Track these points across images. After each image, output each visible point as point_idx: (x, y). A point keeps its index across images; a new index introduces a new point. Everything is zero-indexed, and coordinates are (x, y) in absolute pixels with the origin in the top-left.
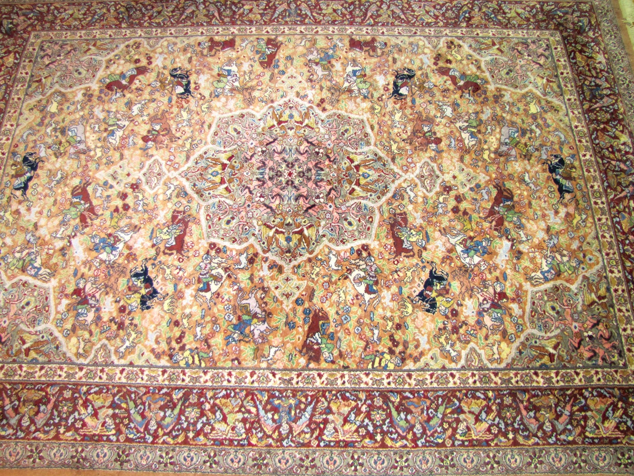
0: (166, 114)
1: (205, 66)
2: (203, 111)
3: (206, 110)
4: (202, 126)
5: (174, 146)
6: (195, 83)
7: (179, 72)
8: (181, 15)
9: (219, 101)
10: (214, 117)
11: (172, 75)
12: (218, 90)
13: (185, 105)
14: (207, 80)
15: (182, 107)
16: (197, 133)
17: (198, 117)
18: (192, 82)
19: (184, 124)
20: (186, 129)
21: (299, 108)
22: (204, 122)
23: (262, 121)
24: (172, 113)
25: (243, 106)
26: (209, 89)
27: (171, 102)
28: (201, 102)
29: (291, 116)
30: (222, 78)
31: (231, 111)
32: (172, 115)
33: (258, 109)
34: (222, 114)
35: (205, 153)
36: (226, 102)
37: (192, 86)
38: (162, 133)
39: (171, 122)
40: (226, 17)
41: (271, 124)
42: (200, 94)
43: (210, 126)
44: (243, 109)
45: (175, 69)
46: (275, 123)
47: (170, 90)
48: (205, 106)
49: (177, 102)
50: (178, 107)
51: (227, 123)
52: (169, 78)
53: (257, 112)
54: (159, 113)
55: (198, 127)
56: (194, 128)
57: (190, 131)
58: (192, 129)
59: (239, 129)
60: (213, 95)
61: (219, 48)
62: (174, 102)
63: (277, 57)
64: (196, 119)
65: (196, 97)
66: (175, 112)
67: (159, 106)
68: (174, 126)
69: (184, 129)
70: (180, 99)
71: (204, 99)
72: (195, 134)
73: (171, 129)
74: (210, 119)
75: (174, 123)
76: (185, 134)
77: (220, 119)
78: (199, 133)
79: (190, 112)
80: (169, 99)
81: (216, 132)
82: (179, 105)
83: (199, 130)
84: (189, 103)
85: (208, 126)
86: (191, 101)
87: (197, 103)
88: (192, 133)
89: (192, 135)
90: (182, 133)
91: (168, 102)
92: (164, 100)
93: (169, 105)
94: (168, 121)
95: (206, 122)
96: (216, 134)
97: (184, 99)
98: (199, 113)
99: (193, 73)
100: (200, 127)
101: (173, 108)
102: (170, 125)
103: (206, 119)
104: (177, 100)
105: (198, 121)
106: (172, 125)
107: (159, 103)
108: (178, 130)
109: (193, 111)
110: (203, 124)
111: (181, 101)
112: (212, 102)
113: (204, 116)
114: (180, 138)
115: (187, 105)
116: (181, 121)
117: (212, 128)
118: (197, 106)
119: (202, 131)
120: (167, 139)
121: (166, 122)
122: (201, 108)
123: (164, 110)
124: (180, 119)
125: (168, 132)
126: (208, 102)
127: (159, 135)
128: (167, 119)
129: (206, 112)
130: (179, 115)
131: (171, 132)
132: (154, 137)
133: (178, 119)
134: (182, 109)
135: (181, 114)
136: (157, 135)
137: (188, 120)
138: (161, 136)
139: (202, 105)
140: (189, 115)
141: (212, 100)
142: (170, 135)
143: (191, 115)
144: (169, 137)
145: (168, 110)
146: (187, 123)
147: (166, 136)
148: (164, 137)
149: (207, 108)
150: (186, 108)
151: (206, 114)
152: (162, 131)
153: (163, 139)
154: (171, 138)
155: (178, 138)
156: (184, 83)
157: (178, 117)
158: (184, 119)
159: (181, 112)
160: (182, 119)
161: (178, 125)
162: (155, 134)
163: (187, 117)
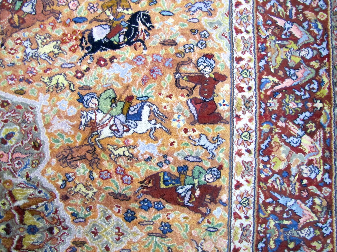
0: (52, 18)
1: (152, 71)
2: (50, 79)
3: (54, 82)
4: (21, 80)
6: (112, 59)
7: (141, 27)
8: (288, 18)
9: (70, 103)
10: (36, 98)
12: (95, 101)
13: (66, 47)
14: (117, 78)
15: (63, 42)
16: (9, 73)
17: (41, 72)
18: (117, 52)
19: (28, 50)
20: (20, 55)
21: (49, 244)
22: (29, 82)
23: (24, 179)
24: (53, 27)
25: (57, 146)
26: (98, 82)
27: (76, 22)
28: (71, 73)
29: (33, 230)
30: (120, 105)
31: (47, 126)
32: (49, 28)
33: (50, 172)
34: (42, 111)
36: (67, 117)
37: (107, 54)
38: (16, 17)
39: (36, 29)
40: (280, 102)
41: (18, 196)
42: (88, 69)
43: (21, 93)
44: (51, 148)
45: (148, 19)
46: (20, 203)
47: (103, 17)
48: (61, 80)
49: (74, 32)
50: (65, 35)
51: (24, 121)
52: (130, 12)
53: (44, 172)
54: (55, 8)
55: (21, 72)
56: (19, 67)
57: (15, 61)
58: (19, 63)
59: (11, 142)
60: (83, 92)
61: (196, 94)
62: (74, 26)
63: (168, 206)
64: (37, 68)
65: (82, 63)
66: (54, 33)
67: (68, 5)
68: (27, 34)
69: (19, 51)
70: (80, 37)
71: (77, 77)
72: (7, 71)
73: (23, 30)
74: (35, 92)
75: (33, 33)
76: (11, 54)
77: (32, 108)
78: (9, 76)
79: (52, 57)
80: (81, 18)
81: (8, 104)
82: (69, 35)
83: (14, 75)
84: (70, 53)
85: (22, 90)
86: (74, 55)
87: (70, 66)
88: (11, 65)
89: (6, 66)
90: (11, 49)
91: (76, 17)
92: (81, 11)
93: (69, 20)
94: (38, 23)
95: (29, 86)
96: (5, 104)
97: (79, 43)
98: (49, 72)
99: (137, 51)
100: (21, 77)
101: (64, 28)
102: (29, 28)
103: (35, 84)
104: (79, 32)
105: (32, 72)
106: (30, 32)
107: (74, 4)
108: (19, 41)
109: (54, 61)
110: (25, 81)
111: (76, 39)
112: (69, 91)
113: (41, 81)
114: (3, 47)
115: (67, 50)
116: (36, 44)
117: (16, 97)
118: (63, 66)
119: (12, 80)
120: (3, 26)
121: (37, 20)
122: (59, 74)
123: (60, 13)
124: (39, 41)
125: (16, 27)
126: (70, 85)
127: (12, 14)
128: (43, 21)
129: (48, 83)
130: (48, 39)
131: (16, 32)
132: (9, 6)
133: (40, 38)
134: (59, 42)
135: (50, 42)
136: (13, 10)
137: (36, 55)
138: (10, 17)
139: (65, 75)
140: (47, 55)
141: (73, 91)
142: (10, 30)
143: (45, 60)
144: (6, 29)
145: (59, 20)
146: (31, 55)
147: (10, 24)
148: (7, 22)
149: (57, 84)
150: (60, 49)
151: (46, 83)
152: (19, 17)
153: (4, 21)
154: (5, 33)
155: (4, 43)
156: (115, 39)
157: (45, 38)
158: (40, 48)
159: (53, 41)
160: (40, 45)
161: (29, 40)
162: (14, 6)
163: (43, 53)
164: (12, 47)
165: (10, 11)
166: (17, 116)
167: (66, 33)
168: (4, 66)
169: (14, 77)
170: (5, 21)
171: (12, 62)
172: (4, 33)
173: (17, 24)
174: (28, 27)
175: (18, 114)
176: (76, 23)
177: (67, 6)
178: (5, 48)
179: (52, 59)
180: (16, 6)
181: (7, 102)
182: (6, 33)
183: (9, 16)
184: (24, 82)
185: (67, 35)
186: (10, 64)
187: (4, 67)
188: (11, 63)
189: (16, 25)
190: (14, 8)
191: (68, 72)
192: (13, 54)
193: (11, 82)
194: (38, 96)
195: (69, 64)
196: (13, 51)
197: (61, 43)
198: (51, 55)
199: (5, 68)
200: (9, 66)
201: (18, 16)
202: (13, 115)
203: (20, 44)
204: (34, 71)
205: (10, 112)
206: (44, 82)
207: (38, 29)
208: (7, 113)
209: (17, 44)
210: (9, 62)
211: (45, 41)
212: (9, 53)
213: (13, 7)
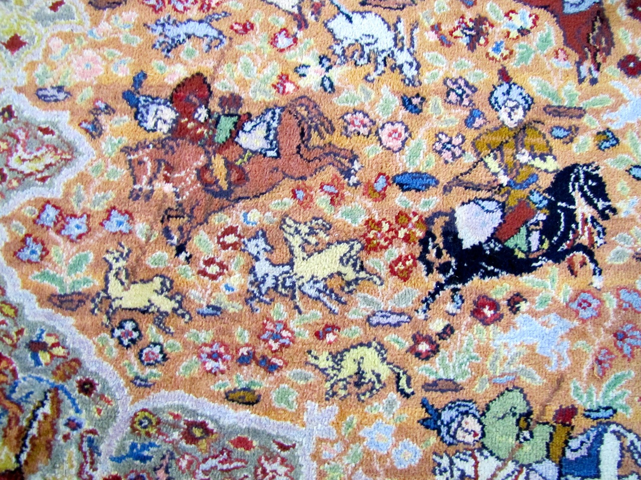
0: (330, 172)
1: (620, 336)
2: (337, 357)
3: (349, 368)
4: (244, 361)
5: (141, 228)
6: (515, 301)
9: (402, 432)
10: (296, 417)
11: (563, 177)
13: (378, 263)
14: (534, 359)
15: (370, 247)
16: (205, 336)
17: (306, 335)
18: (526, 281)
19: (262, 267)
20: (237, 280)
24: (335, 200)
26: (479, 371)
27: (403, 187)
28: (398, 341)
32: (322, 201)
34: (316, 457)
35: (87, 387)
36: (392, 472)
37: (501, 286)
38: (218, 163)
39: (281, 201)
42: (448, 331)
43: (245, 398)
47: (480, 176)
48: (371, 361)
49: (402, 217)
50: (371, 224)
52: (552, 165)
54: (338, 140)
55: (242, 336)
56: (236, 319)
57: (222, 298)
58: (235, 307)
60: (438, 399)
62: (399, 199)
64: (292, 325)
65: (429, 313)
66: (338, 216)
67: (377, 133)
68: (255, 216)
69: (232, 268)
70: (420, 234)
71: (418, 355)
72: (199, 328)
73: (241, 204)
74: (292, 398)
75: (275, 215)
76: (207, 278)
77: (283, 447)
78: (205, 345)
79: (337, 291)
80: (418, 175)
81: (207, 432)
82: (385, 227)
83: (222, 344)
84: (392, 281)
85: (247, 389)
86: (405, 287)
87: (394, 319)
88: (210, 311)
89: (193, 313)
90: (210, 262)
91: (405, 173)
92: (414, 155)
93: (382, 180)
94: (288, 185)
95: (272, 378)
96: (197, 432)
97: (417, 250)
98: (330, 337)
99: (578, 279)
100: (244, 351)
101: (370, 204)
102: (262, 198)
103: (287, 373)
104: (416, 219)
105: (277, 337)
106: (264, 209)
107: (395, 131)
108: (231, 239)
109: (345, 303)
110: (258, 363)
111: (407, 239)
112: (394, 395)
113: (307, 363)
114: (183, 256)
115: (384, 272)
116: (286, 250)
117: (231, 411)
118: (375, 320)
119: (216, 360)
120: (182, 190)
121: (285, 176)
122: (361, 345)
123: (353, 158)
124: (296, 241)
125: (221, 194)
126: (398, 378)
127: (207, 152)
128: (303, 178)
129: (331, 372)
130: (322, 234)
131: (222, 209)
132: (199, 131)
133: (298, 231)
134: (357, 247)
135: (329, 244)
136: (211, 141)
137: (288, 284)
138: (200, 164)
139: (382, 349)
140: (320, 286)
141: (407, 396)
142: (203, 203)
143: (318, 298)
144: (190, 198)
145: (354, 179)
146: (270, 282)
147: (202, 183)
148: (193, 177)
149: (360, 373)
150: (362, 268)
151: (323, 370)
152: (229, 165)
153: (183, 173)
154: (188, 211)
155: (186, 243)
156: (518, 242)
157: (312, 232)
158: (298, 262)
159: (339, 243)
160: (298, 251)
161: (264, 235)
162: (214, 131)
163: (308, 277)
164: (211, 256)
165: (203, 146)
166: (237, 468)
167: (377, 218)
168: (188, 312)
169: (222, 350)
170: (187, 175)
171: (213, 303)
172: (183, 210)
173: (224, 185)
174: (257, 196)
175: (239, 464)
176: (404, 190)
177: (375, 138)
178: (188, 259)
179: (338, 299)
180: (218, 130)
181: (203, 425)
182: (192, 210)
183: (197, 159)
184: (253, 364)
185: (379, 224)
186: (205, 310)
187: (187, 317)
188: (208, 307)
189: (220, 187)
190: (212, 137)
191: (390, 338)
192: (214, 277)
193: (210, 364)
194: (302, 410)
195: (392, 313)
196: (213, 269)
197: (363, 248)
198: (335, 283)
199: (191, 319)
200: (204, 315)
201: (226, 159)
202: (225, 467)
203: (234, 246)
204: (285, 333)
205: (215, 457)
206: (317, 367)
207: (289, 202)
208: (205, 460)
209: (225, 246)
210: (205, 304)
211: (313, 240)
212: (203, 273)
213: (211, 133)
